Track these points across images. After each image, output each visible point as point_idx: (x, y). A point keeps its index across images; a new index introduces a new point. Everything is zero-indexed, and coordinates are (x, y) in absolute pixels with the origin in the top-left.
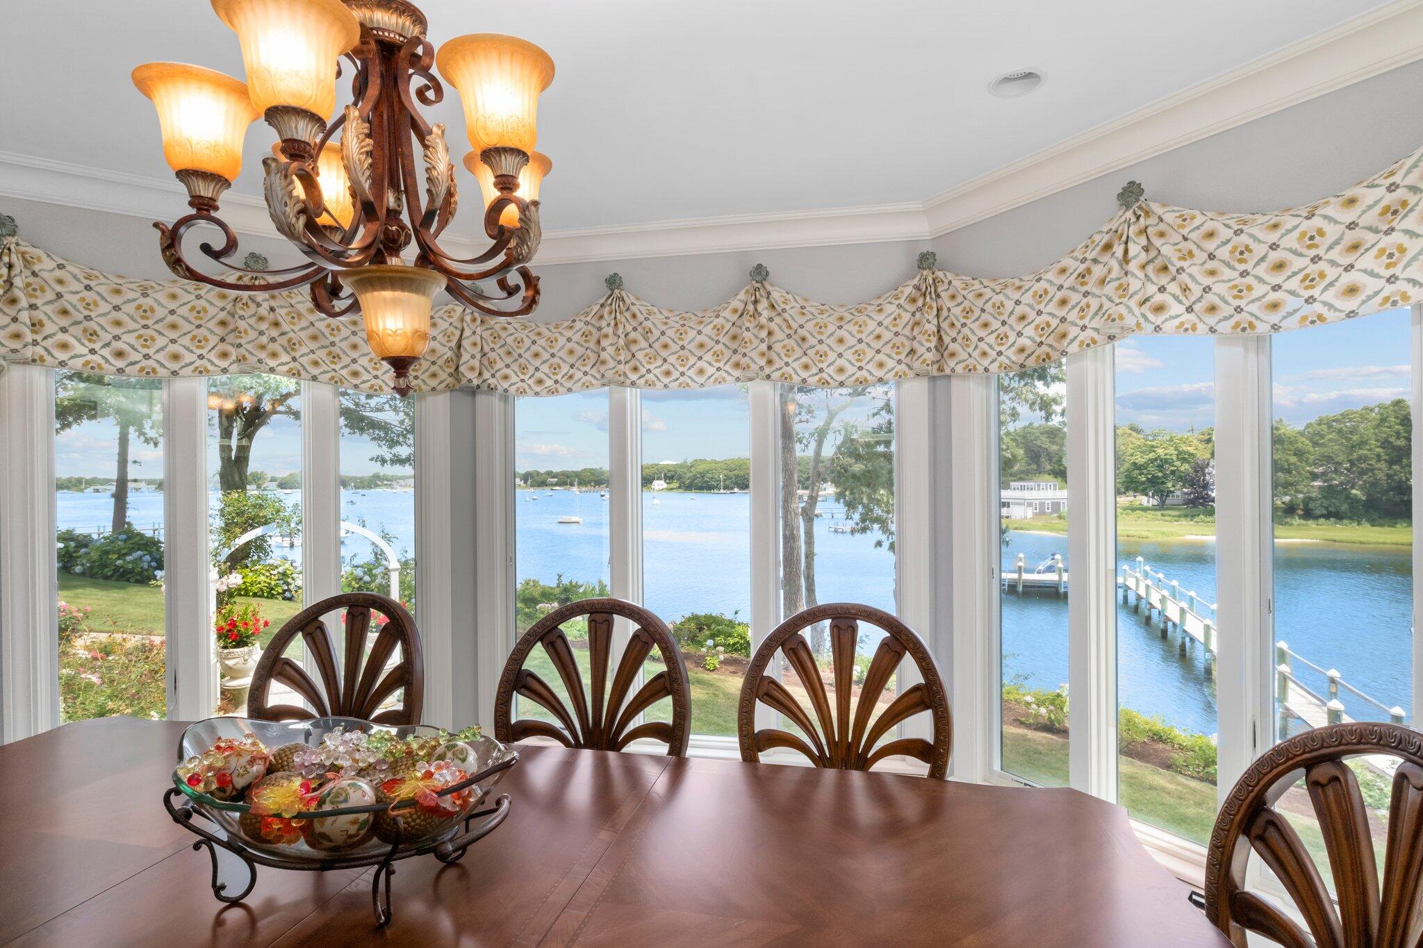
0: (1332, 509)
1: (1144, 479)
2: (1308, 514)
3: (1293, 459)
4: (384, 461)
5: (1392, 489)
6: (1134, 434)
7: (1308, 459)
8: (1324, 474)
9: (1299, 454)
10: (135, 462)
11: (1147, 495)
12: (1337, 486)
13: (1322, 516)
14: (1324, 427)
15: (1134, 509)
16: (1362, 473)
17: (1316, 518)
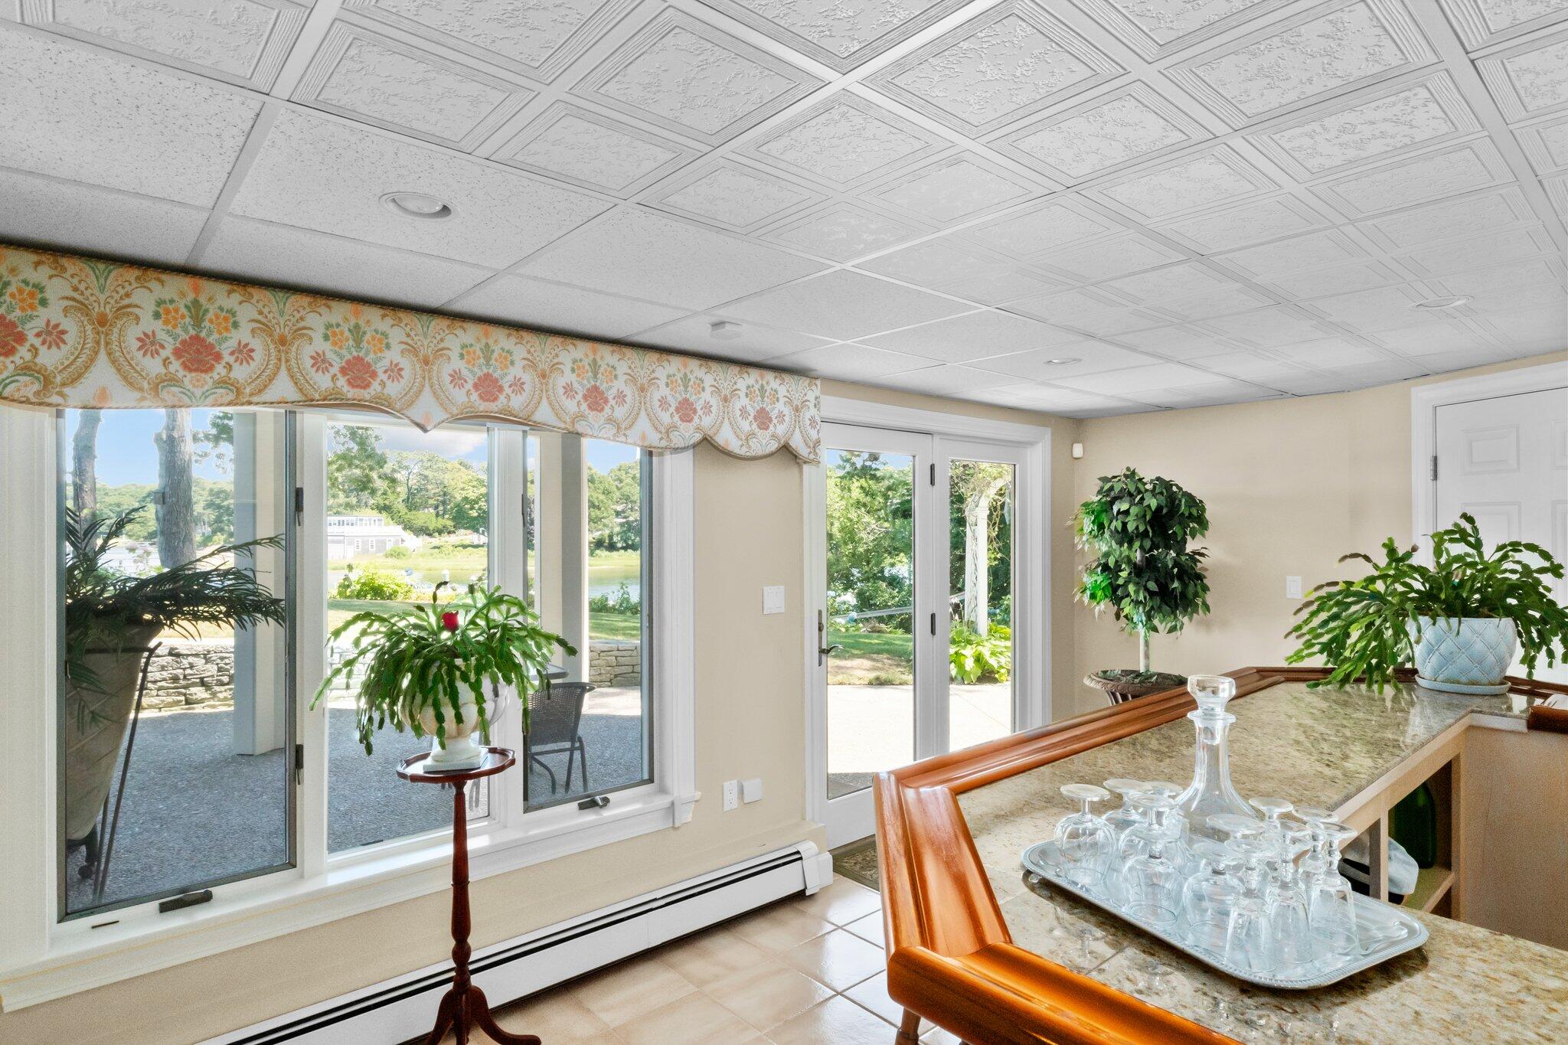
1: (476, 514)
2: (612, 547)
3: (602, 497)
6: (463, 469)
7: (612, 497)
8: (623, 511)
9: (607, 492)
11: (477, 531)
12: (633, 522)
13: (623, 548)
14: (623, 472)
15: (465, 547)
17: (618, 549)
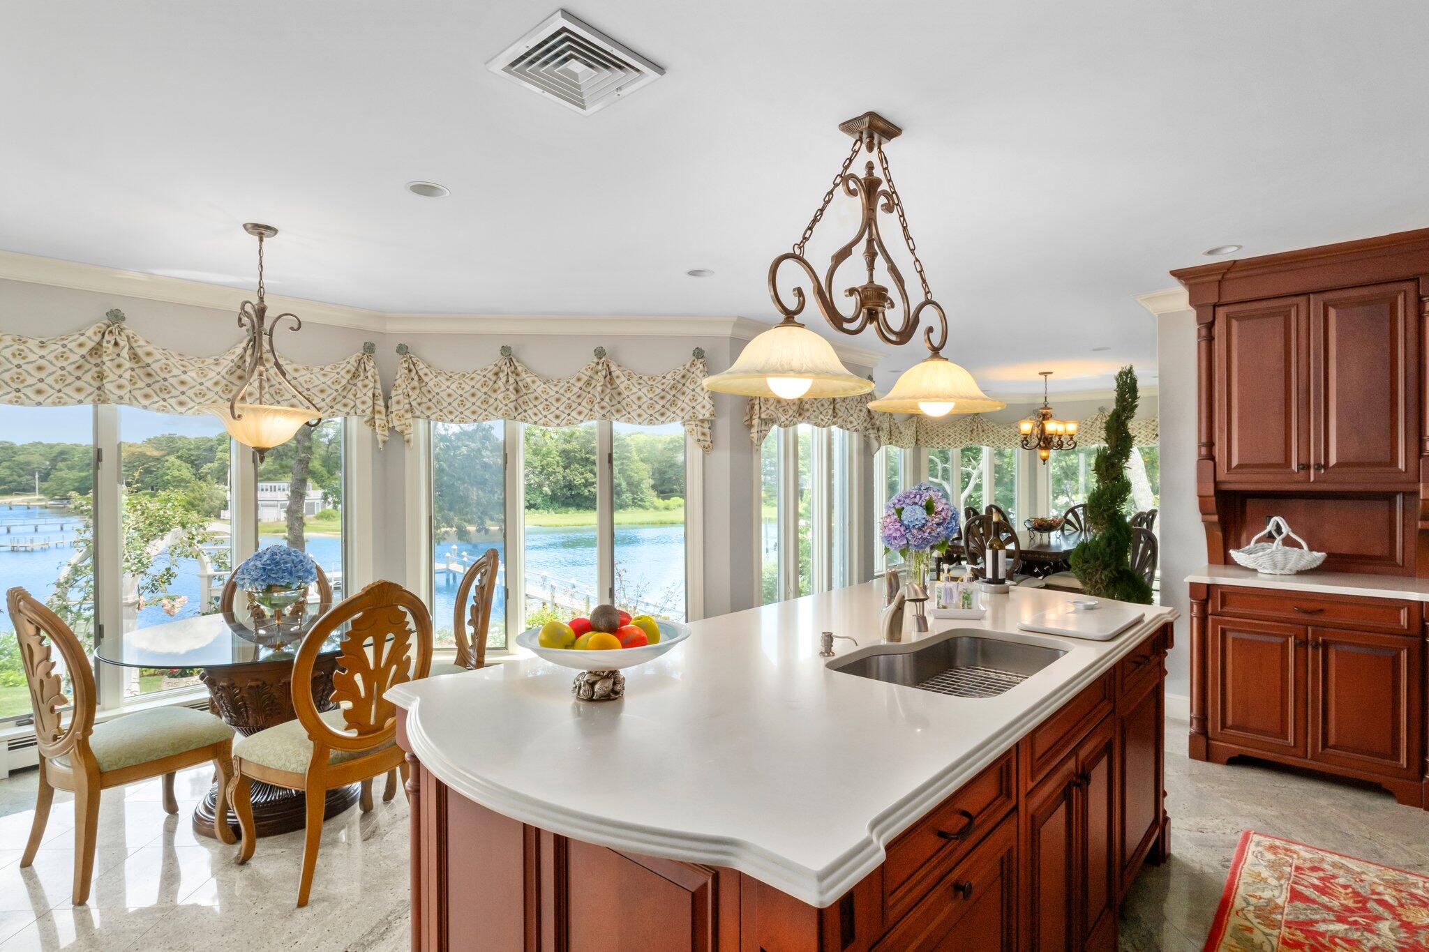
0: (532, 502)
5: (565, 486)
16: (549, 475)
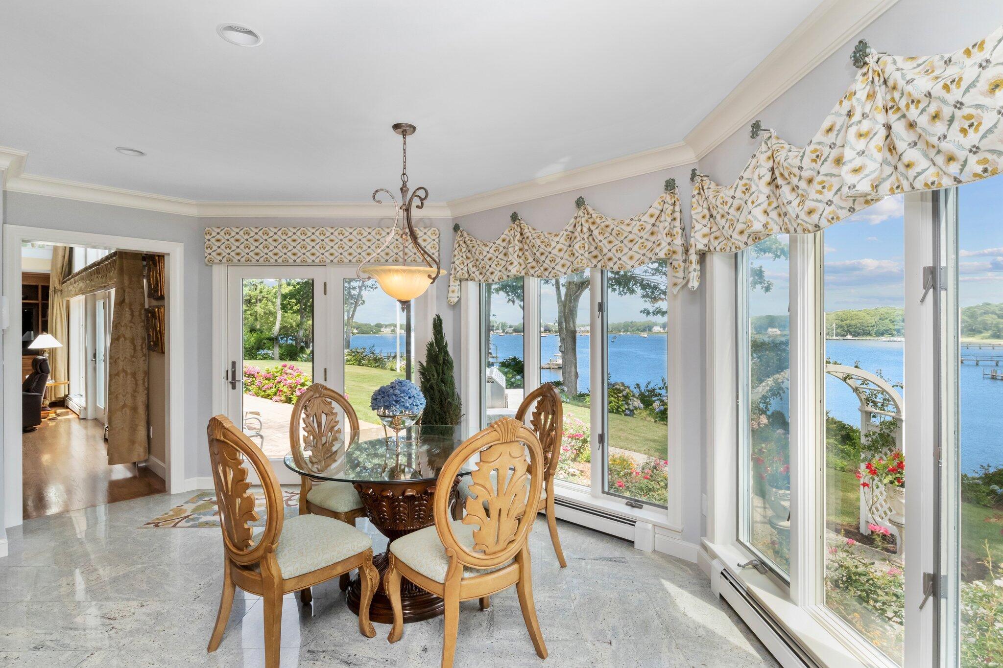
4: (648, 313)
10: (494, 315)
